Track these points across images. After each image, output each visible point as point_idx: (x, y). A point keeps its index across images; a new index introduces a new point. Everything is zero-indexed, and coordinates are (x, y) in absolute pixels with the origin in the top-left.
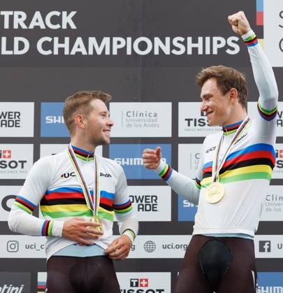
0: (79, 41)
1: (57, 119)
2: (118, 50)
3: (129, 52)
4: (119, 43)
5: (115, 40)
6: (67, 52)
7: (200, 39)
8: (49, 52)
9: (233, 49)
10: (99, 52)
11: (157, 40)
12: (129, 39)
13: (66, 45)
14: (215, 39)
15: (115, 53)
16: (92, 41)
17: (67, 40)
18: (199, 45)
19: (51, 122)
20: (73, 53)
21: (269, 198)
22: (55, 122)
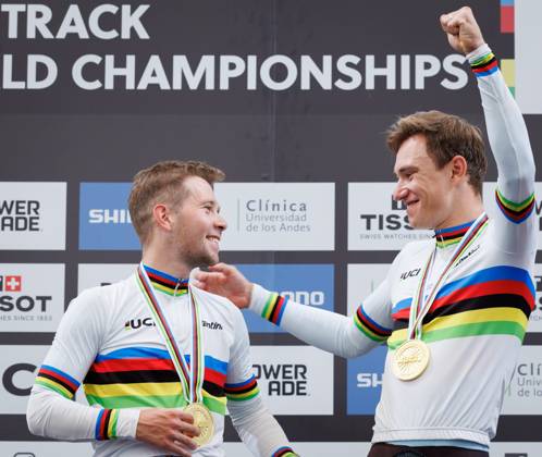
0: (155, 62)
1: (111, 215)
2: (231, 80)
3: (252, 85)
4: (232, 66)
5: (225, 60)
6: (130, 85)
7: (391, 59)
8: (96, 85)
9: (454, 79)
10: (193, 84)
11: (306, 61)
12: (252, 59)
13: (129, 71)
14: (420, 59)
15: (224, 85)
16: (180, 62)
17: (131, 60)
18: (389, 71)
19: (100, 221)
20: (143, 86)
21: (523, 370)
22: (107, 221)
